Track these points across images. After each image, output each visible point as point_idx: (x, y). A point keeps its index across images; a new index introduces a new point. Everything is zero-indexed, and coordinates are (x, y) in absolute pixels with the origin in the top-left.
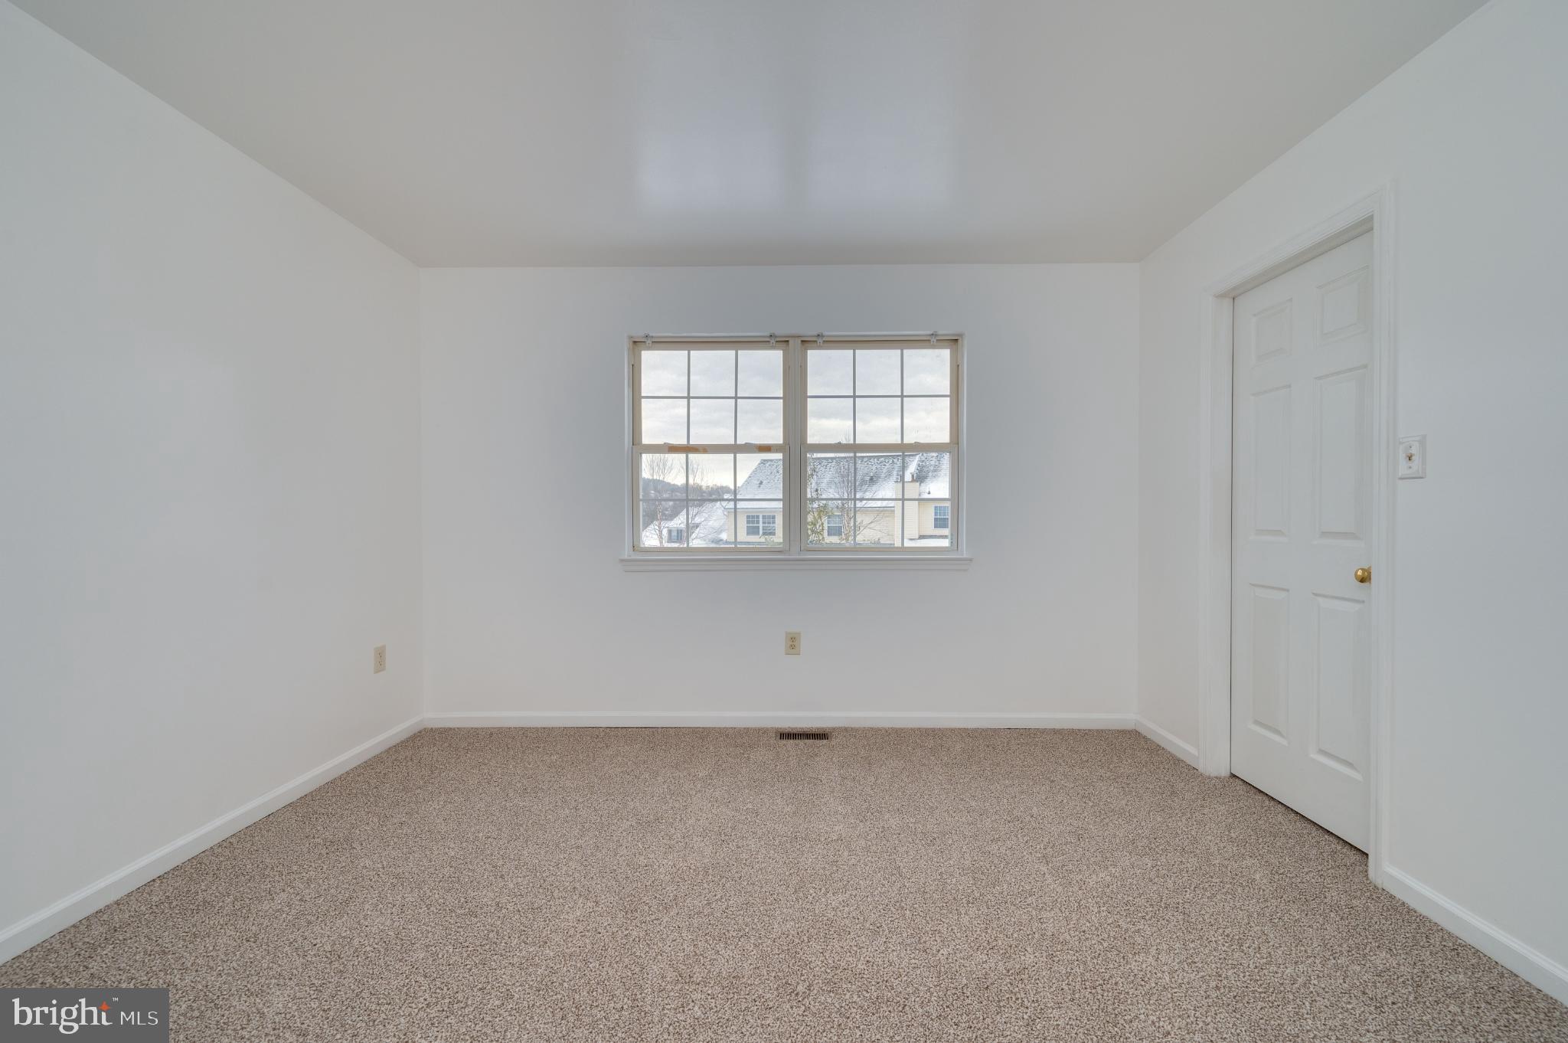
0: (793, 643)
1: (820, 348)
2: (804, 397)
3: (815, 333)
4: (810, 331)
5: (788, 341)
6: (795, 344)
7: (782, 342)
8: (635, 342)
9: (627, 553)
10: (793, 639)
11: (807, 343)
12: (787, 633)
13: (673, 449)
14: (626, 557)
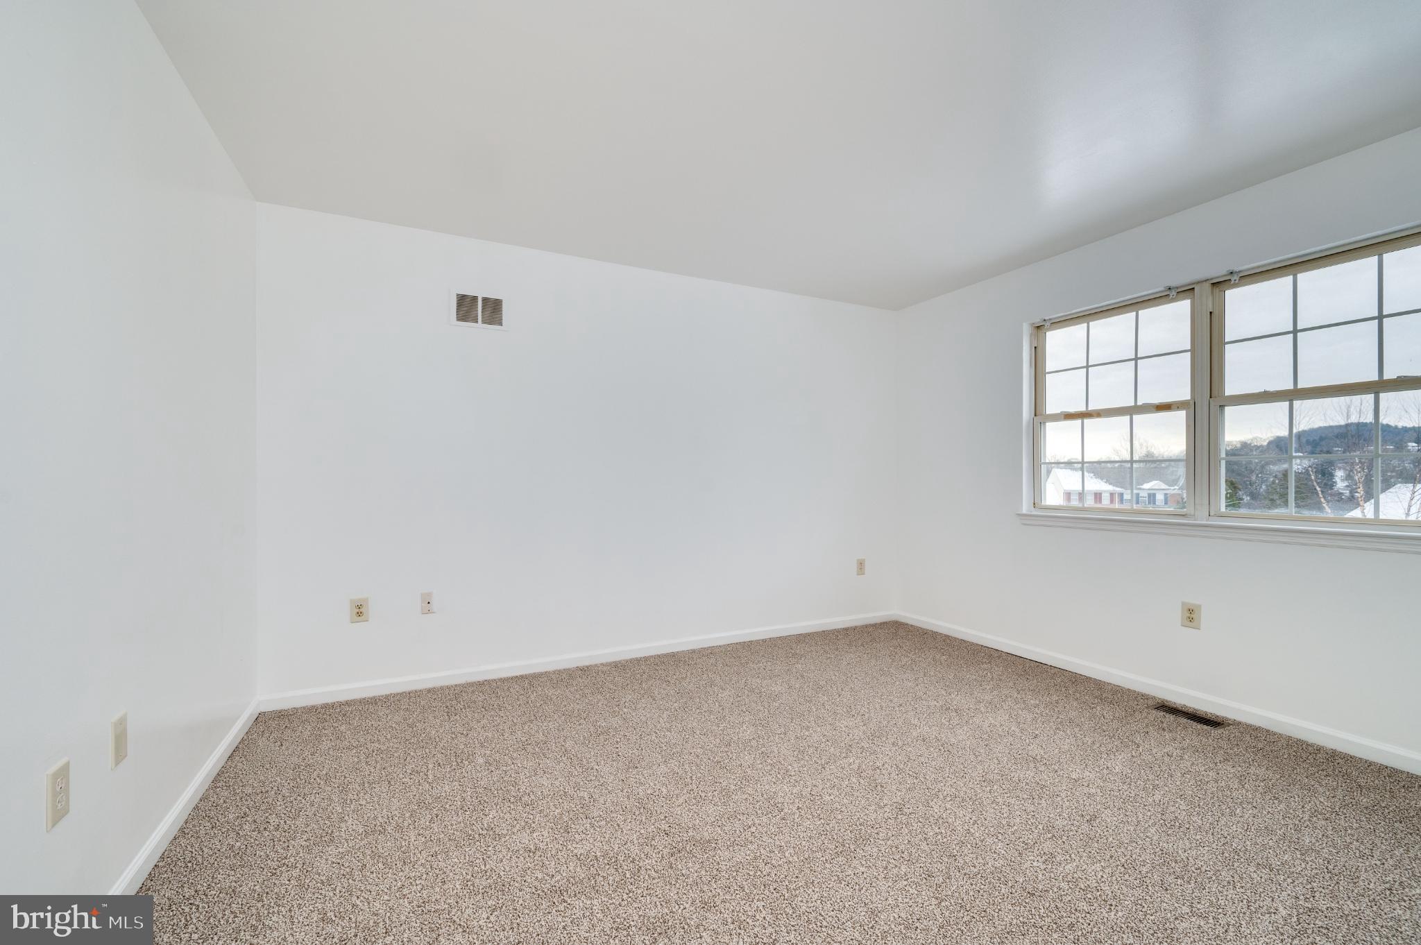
0: (1191, 616)
1: (1236, 285)
2: (1223, 343)
3: (1224, 272)
4: (1218, 272)
5: (1194, 288)
6: (1204, 291)
7: (1187, 291)
8: (1038, 327)
9: (1026, 508)
10: (1191, 611)
11: (1220, 285)
12: (1183, 604)
13: (1069, 416)
14: (1024, 511)
